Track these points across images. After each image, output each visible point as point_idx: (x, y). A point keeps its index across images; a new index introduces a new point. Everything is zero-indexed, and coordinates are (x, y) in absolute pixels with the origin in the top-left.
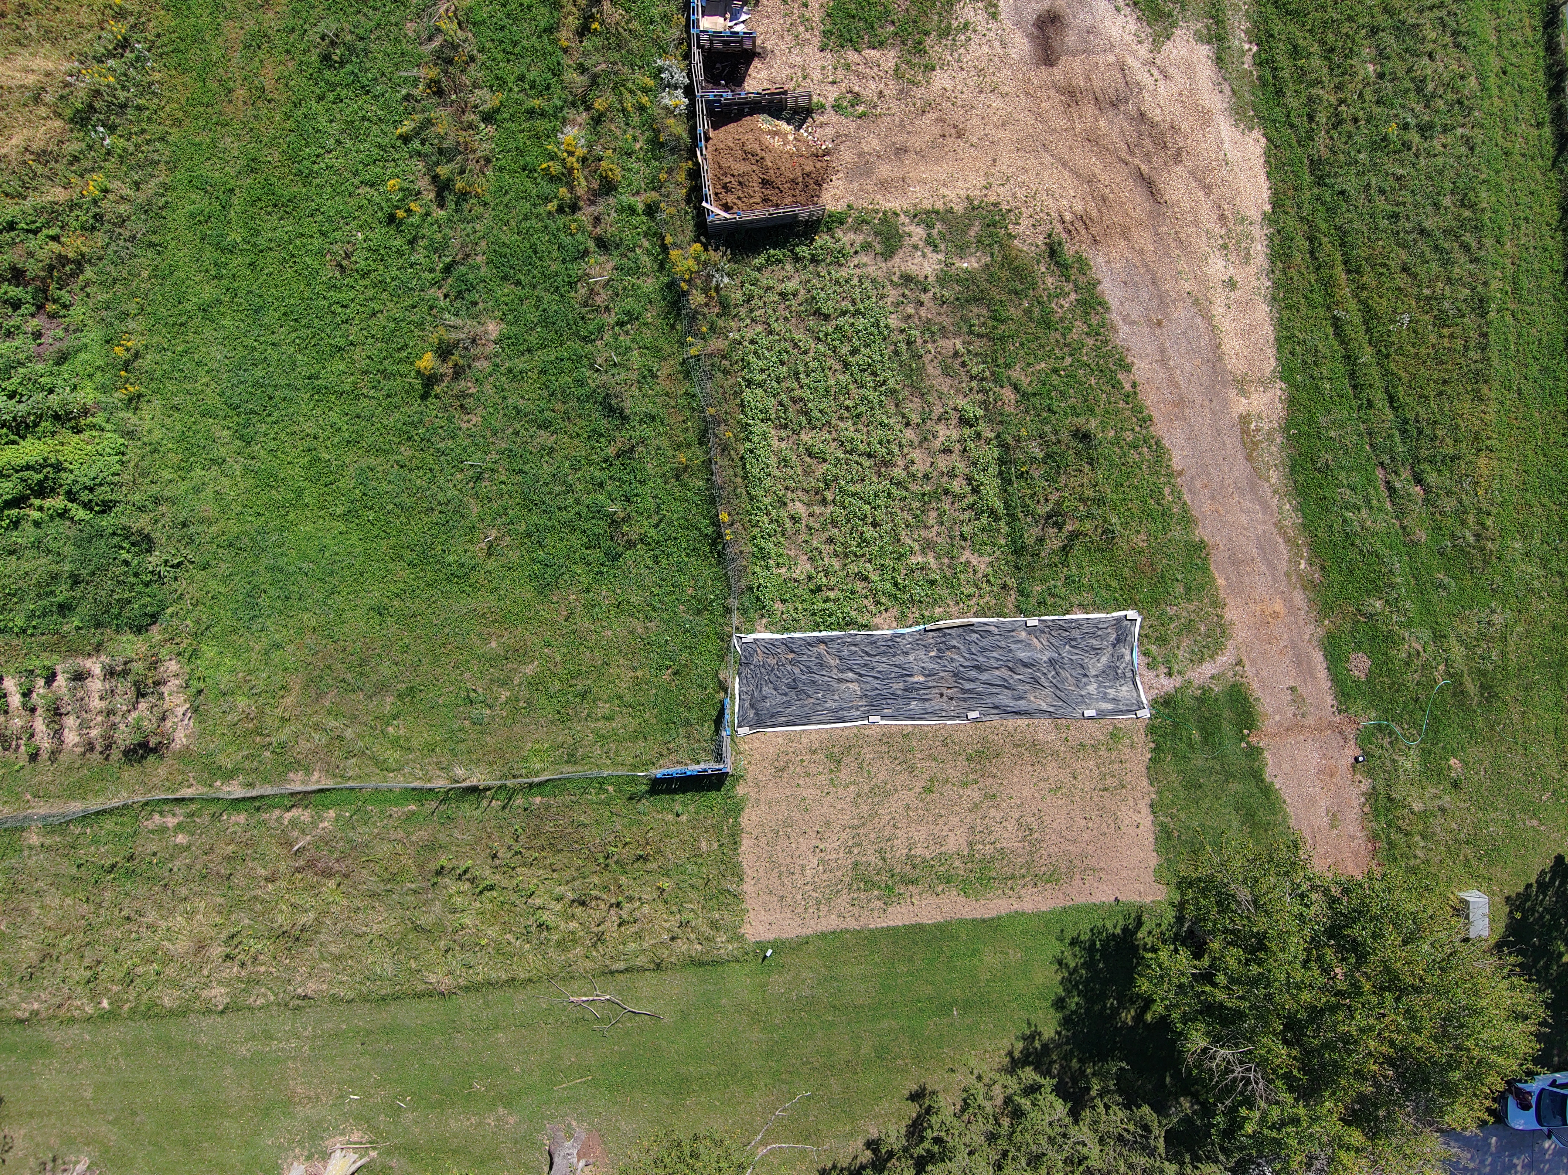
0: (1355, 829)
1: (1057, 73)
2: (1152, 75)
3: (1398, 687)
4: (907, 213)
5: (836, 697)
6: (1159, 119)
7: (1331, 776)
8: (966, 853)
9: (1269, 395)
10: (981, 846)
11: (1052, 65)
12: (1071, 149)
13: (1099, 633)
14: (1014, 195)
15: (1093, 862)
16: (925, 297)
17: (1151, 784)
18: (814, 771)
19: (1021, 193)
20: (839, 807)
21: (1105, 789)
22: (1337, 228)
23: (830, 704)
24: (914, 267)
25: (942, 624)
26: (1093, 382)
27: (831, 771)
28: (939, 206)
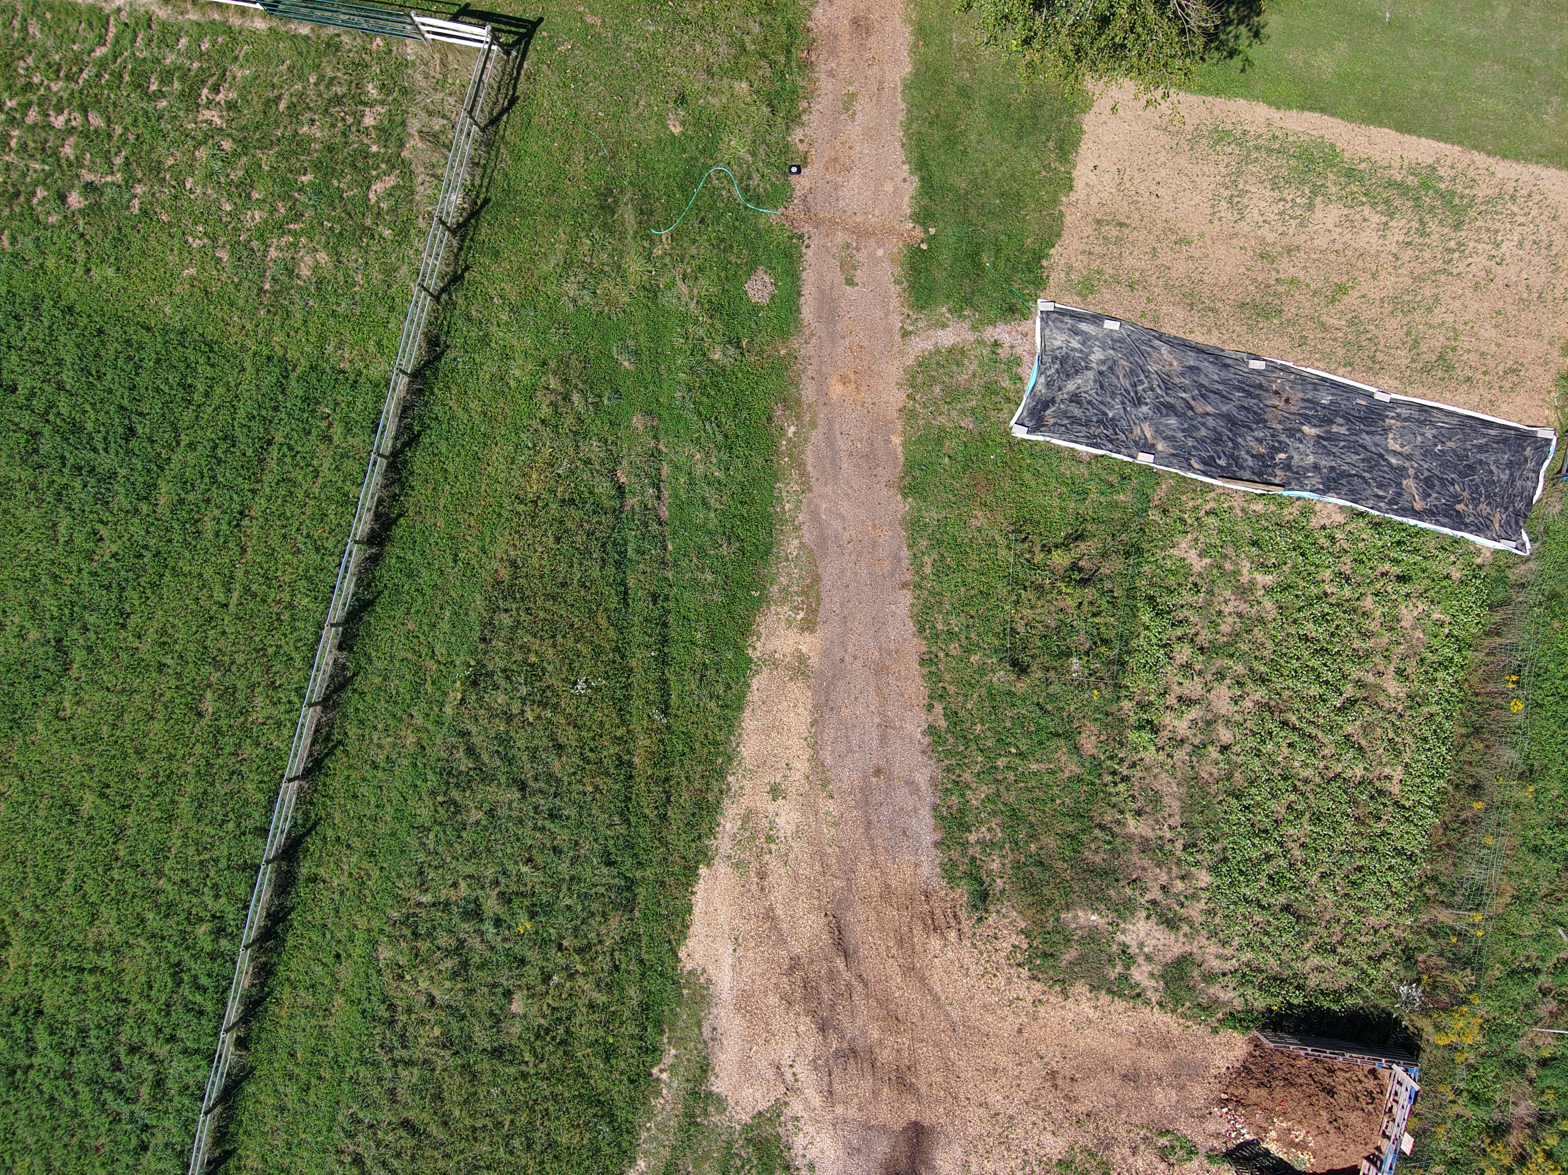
0: (826, 85)
1: (912, 1112)
2: (794, 1074)
3: (722, 245)
4: (1147, 1002)
5: (1419, 439)
6: (803, 1019)
7: (835, 160)
8: (1319, 199)
9: (770, 647)
10: (1298, 200)
11: (916, 1123)
12: (922, 1015)
13: (1066, 422)
14: (1009, 981)
15: (1163, 139)
16: (1156, 893)
17: (1062, 215)
18: (1473, 357)
19: (1000, 982)
20: (1457, 304)
21: (1121, 225)
22: (628, 822)
23: (1429, 433)
24: (1157, 935)
25: (1259, 490)
26: (979, 727)
27: (1454, 349)
28: (1104, 998)
